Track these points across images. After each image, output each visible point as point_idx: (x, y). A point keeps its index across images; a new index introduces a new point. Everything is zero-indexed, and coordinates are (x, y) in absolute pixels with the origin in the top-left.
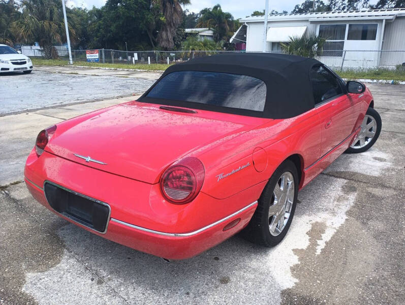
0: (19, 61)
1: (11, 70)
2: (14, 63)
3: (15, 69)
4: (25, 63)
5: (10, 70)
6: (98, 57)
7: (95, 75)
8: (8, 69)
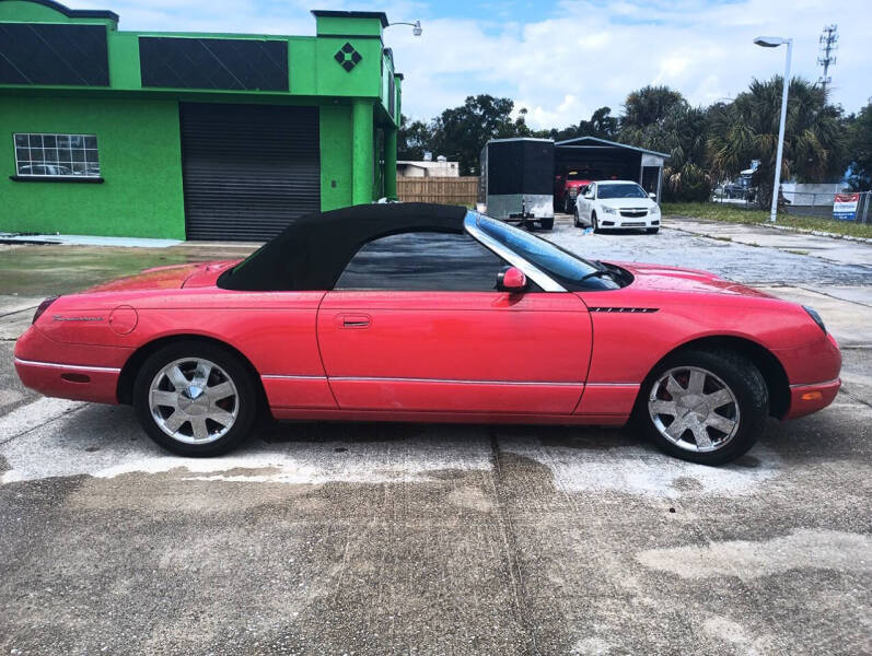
0: (634, 211)
1: (617, 225)
2: (623, 214)
3: (623, 224)
4: (644, 214)
5: (615, 226)
6: (854, 209)
7: (756, 246)
8: (612, 224)
